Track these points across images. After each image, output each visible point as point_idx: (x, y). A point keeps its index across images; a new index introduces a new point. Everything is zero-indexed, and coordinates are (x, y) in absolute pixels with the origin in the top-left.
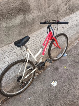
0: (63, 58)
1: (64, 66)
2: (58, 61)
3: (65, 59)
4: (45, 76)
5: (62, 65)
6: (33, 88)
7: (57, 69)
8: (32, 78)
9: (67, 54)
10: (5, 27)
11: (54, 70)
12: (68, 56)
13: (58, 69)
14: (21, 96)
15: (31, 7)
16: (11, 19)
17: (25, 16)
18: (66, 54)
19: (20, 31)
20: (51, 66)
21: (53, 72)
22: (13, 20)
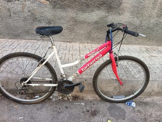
0: (122, 105)
1: (109, 119)
2: (108, 104)
3: (123, 110)
4: (67, 108)
5: (109, 115)
6: (38, 109)
7: (94, 114)
8: (46, 96)
9: (136, 105)
10: (72, 18)
11: (88, 111)
12: (136, 109)
13: (96, 115)
14: (17, 106)
15: (124, 5)
16: (84, 11)
17: (107, 14)
18: (134, 104)
19: (90, 32)
20: (91, 102)
21: (83, 112)
22: (86, 14)
